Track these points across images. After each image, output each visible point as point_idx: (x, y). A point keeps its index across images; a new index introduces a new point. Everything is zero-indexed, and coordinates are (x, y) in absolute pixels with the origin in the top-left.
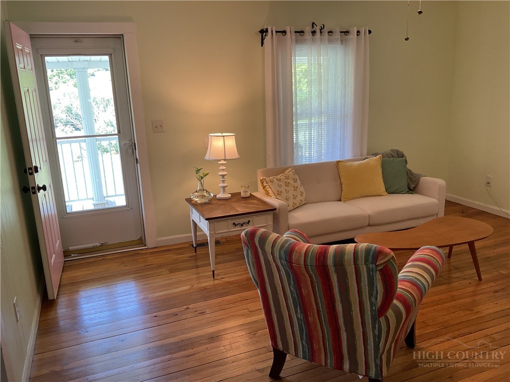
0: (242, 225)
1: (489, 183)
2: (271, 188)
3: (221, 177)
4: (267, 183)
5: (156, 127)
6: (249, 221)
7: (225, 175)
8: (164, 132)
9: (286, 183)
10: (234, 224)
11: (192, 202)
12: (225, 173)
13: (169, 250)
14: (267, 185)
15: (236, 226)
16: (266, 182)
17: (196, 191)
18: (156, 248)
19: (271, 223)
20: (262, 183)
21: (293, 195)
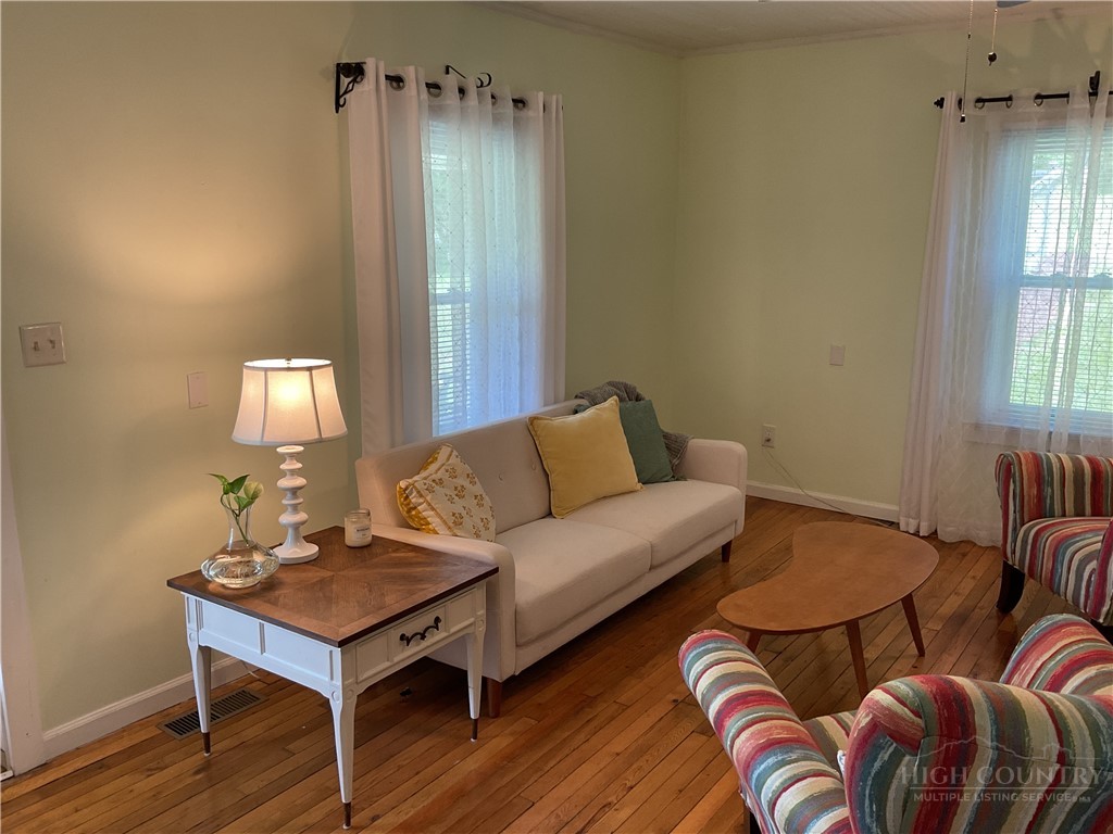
0: (423, 637)
1: (769, 440)
2: (433, 509)
3: (289, 495)
4: (421, 496)
5: (35, 349)
6: (437, 620)
7: (300, 488)
8: (63, 362)
9: (456, 488)
10: (403, 637)
11: (211, 587)
12: (300, 481)
13: (101, 766)
14: (421, 500)
15: (408, 642)
16: (418, 492)
17: (224, 551)
18: (44, 767)
19: (482, 612)
20: (407, 497)
21: (482, 520)
